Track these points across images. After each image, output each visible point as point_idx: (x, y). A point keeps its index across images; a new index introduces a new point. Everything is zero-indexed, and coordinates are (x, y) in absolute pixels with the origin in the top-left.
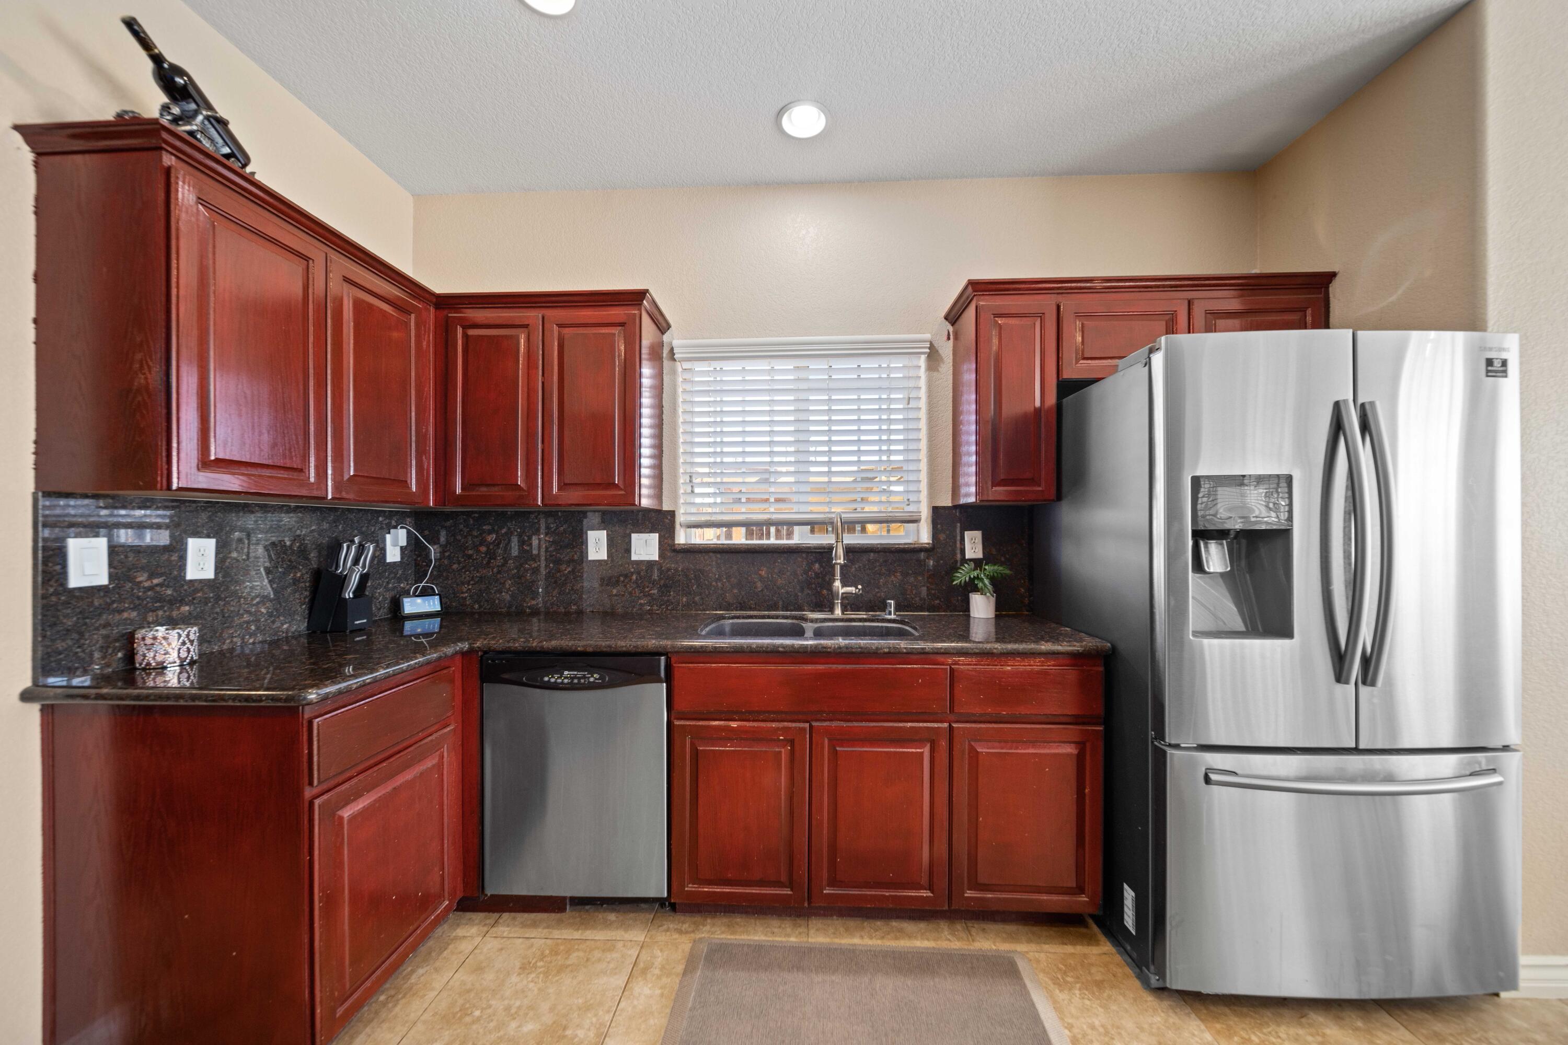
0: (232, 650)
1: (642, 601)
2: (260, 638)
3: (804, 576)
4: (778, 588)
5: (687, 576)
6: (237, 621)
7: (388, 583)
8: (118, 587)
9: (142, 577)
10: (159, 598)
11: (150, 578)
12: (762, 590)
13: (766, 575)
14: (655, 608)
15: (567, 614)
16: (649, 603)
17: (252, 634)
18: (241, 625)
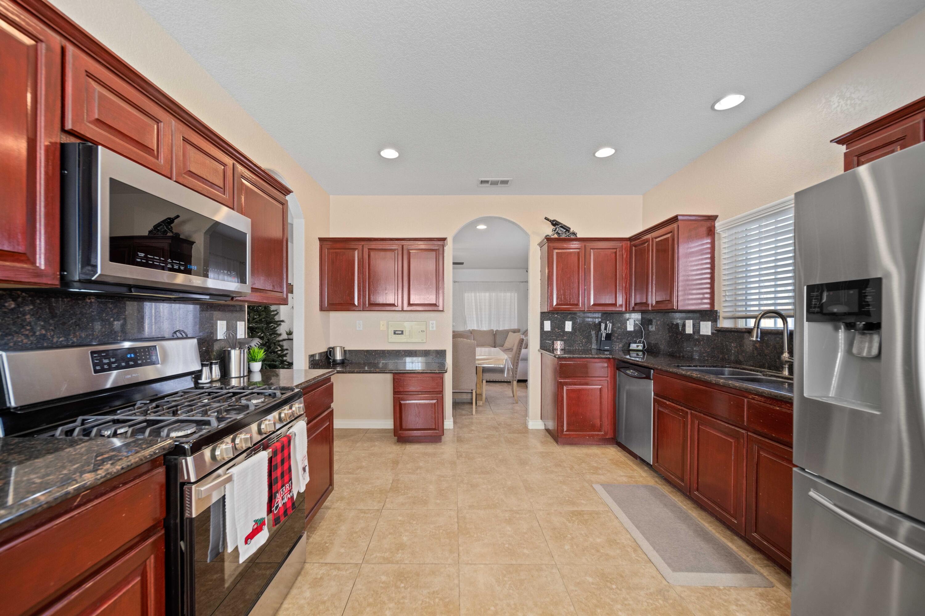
0: (576, 350)
1: (704, 355)
2: (583, 348)
3: (780, 349)
4: (765, 355)
5: (722, 344)
6: (577, 343)
7: (628, 338)
8: (552, 331)
9: (557, 330)
10: (560, 335)
11: (558, 330)
12: (757, 356)
13: (759, 347)
14: (709, 359)
15: (679, 357)
16: (707, 356)
17: (581, 347)
18: (578, 344)
